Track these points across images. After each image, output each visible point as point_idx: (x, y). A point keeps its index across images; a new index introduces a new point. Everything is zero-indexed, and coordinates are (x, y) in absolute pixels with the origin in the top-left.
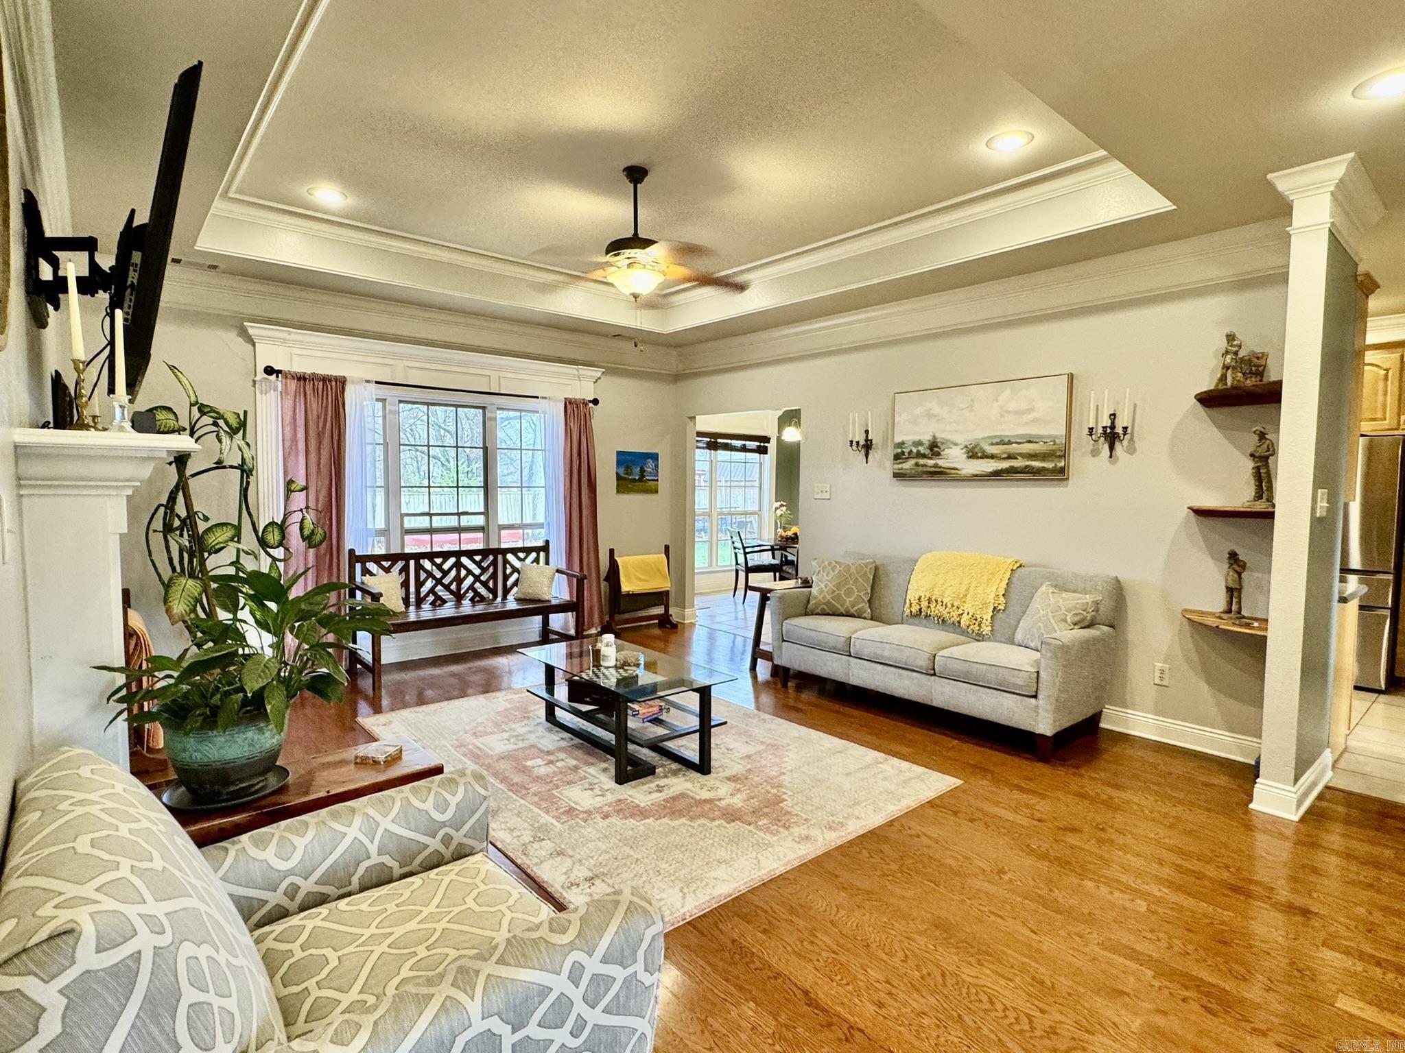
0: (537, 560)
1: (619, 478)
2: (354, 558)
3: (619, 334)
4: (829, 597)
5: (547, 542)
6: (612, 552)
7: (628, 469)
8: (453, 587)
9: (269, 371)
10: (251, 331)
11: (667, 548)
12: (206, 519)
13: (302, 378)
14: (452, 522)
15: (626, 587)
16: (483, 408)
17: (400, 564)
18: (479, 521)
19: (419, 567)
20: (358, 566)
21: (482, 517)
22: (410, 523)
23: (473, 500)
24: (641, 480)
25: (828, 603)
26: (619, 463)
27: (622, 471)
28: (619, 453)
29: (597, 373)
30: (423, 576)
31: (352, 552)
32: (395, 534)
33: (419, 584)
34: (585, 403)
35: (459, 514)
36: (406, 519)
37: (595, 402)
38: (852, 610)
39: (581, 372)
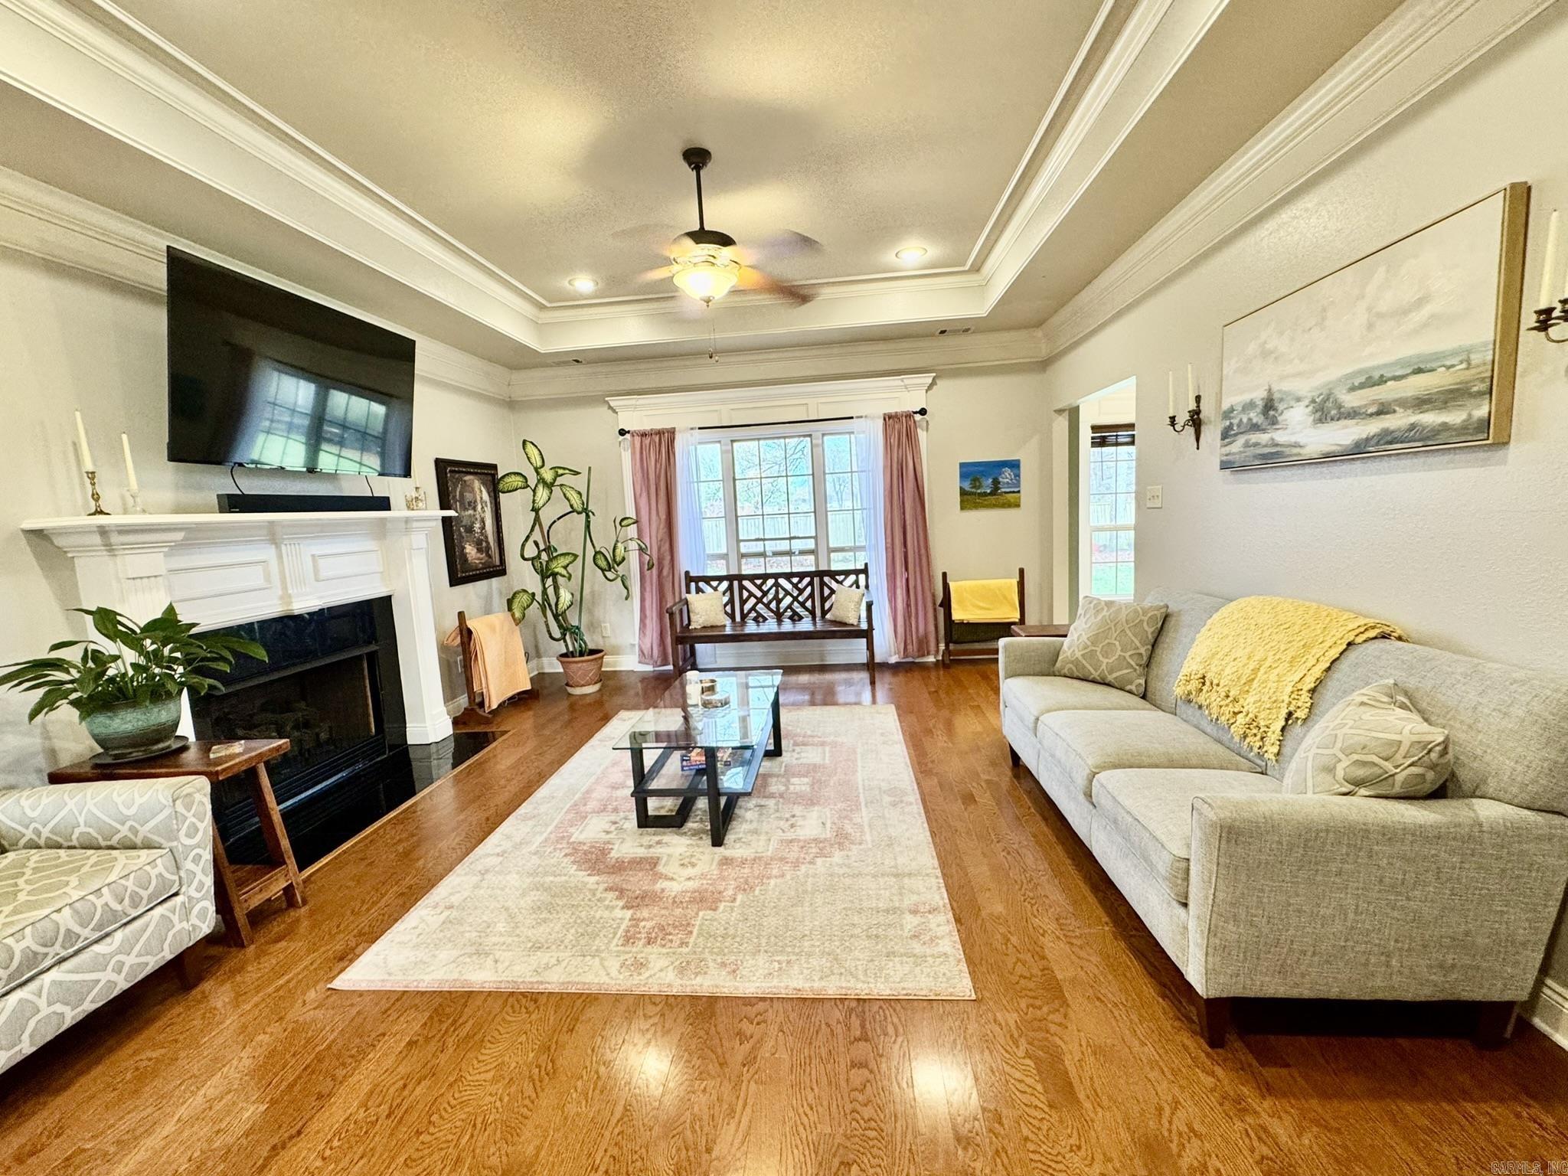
0: (857, 583)
1: (963, 493)
2: (689, 579)
3: (943, 330)
4: (1078, 654)
5: (866, 565)
6: (944, 575)
7: (976, 481)
8: (773, 605)
9: (622, 432)
10: (612, 404)
11: (1022, 572)
12: (556, 550)
13: (644, 435)
14: (784, 546)
15: (957, 616)
16: (810, 436)
17: (725, 584)
18: (810, 544)
19: (742, 588)
20: (693, 585)
21: (813, 540)
22: (744, 548)
23: (805, 526)
24: (994, 492)
25: (1076, 663)
26: (963, 476)
27: (967, 486)
28: (962, 465)
29: (928, 379)
30: (745, 594)
31: (687, 573)
32: (733, 557)
33: (743, 602)
34: (909, 416)
35: (791, 538)
36: (742, 544)
37: (923, 412)
38: (1110, 678)
39: (907, 382)
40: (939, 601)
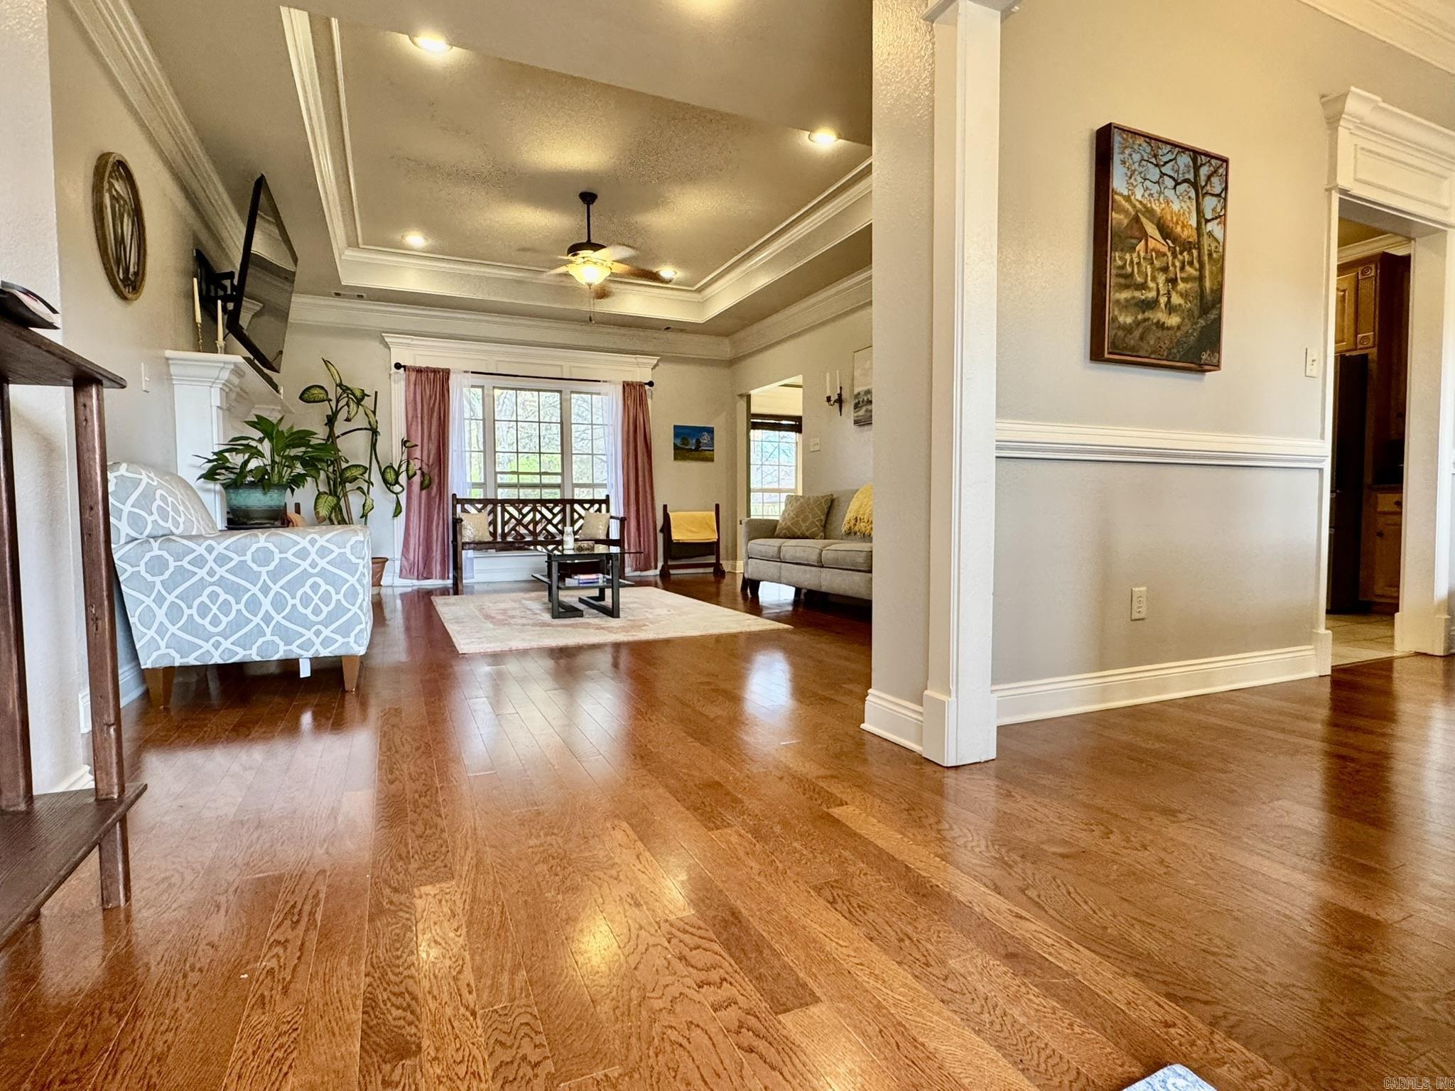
0: (599, 510)
1: (676, 447)
2: (456, 500)
3: (668, 327)
5: (608, 496)
6: (665, 507)
7: (685, 441)
8: (531, 527)
9: (398, 366)
10: (387, 340)
11: (717, 506)
12: (347, 461)
13: (419, 371)
14: (536, 480)
15: (677, 536)
16: (560, 392)
17: (489, 507)
18: (558, 480)
19: (504, 510)
20: (459, 507)
21: (559, 477)
22: (502, 479)
23: (554, 463)
24: (697, 449)
25: (788, 528)
26: (676, 436)
27: (679, 442)
28: (675, 427)
29: (654, 360)
30: (507, 516)
31: (454, 495)
32: (491, 484)
33: (504, 523)
34: (641, 385)
35: (540, 474)
36: (499, 476)
37: (651, 384)
39: (639, 360)
40: (659, 527)
